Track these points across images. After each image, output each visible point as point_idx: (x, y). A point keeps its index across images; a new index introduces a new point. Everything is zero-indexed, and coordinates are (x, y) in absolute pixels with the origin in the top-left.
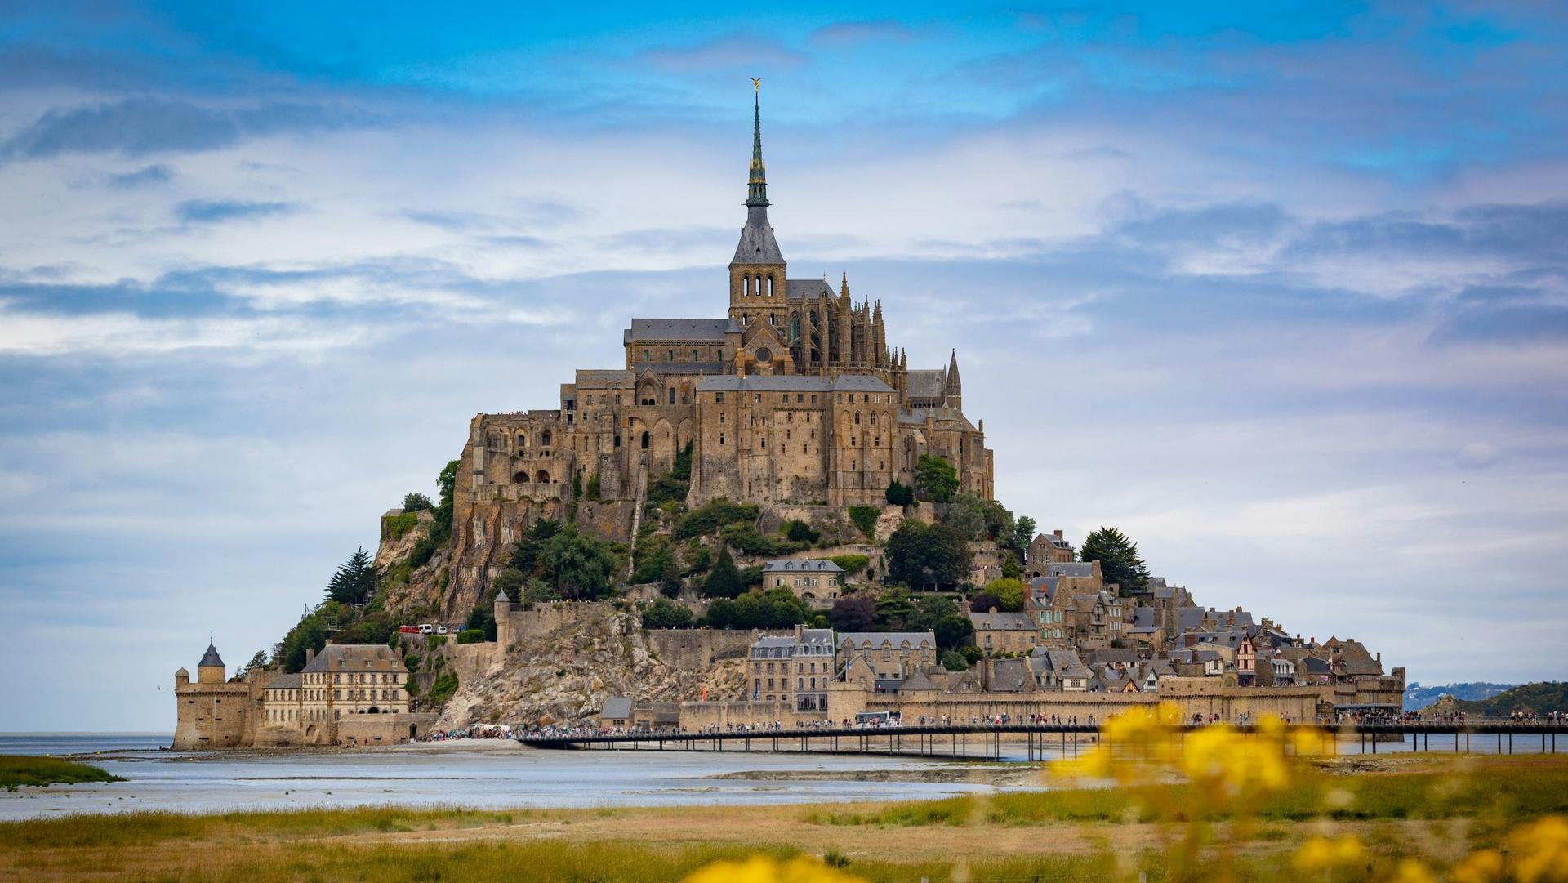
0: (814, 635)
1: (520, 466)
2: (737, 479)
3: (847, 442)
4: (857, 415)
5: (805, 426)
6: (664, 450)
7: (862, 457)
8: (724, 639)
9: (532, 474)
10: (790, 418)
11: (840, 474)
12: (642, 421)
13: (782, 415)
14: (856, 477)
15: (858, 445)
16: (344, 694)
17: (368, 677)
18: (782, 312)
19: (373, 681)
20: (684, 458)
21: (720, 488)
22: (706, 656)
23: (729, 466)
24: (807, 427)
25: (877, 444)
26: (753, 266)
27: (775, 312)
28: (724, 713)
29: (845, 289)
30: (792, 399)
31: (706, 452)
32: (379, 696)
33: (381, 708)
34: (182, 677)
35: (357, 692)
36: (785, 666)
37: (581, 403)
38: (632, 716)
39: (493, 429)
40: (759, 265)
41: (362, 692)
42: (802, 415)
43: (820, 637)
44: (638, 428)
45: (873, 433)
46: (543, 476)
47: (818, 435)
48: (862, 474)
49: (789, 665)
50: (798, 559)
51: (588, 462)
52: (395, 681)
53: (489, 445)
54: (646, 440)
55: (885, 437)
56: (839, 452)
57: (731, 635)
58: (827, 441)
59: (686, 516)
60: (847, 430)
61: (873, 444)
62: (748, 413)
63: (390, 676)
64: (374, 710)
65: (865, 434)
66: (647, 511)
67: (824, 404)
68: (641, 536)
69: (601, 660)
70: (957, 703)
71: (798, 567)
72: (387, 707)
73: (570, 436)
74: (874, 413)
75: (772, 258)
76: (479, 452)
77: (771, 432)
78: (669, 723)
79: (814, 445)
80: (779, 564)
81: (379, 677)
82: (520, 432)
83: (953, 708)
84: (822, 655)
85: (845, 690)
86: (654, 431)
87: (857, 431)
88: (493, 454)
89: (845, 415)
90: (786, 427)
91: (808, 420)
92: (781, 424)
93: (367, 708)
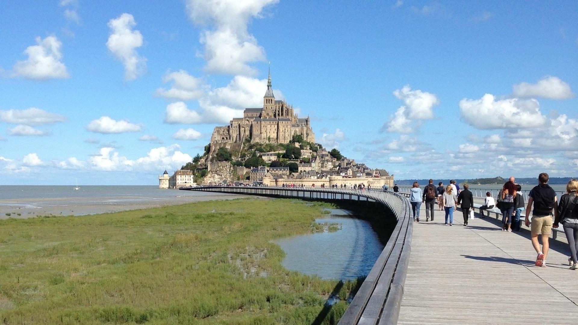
1: (223, 136)
2: (261, 138)
3: (282, 131)
4: (284, 125)
6: (247, 133)
7: (285, 134)
9: (225, 138)
10: (271, 126)
11: (280, 137)
12: (244, 127)
13: (270, 126)
14: (283, 138)
15: (284, 131)
16: (180, 179)
17: (184, 176)
20: (251, 134)
21: (258, 141)
23: (259, 136)
24: (274, 128)
26: (268, 97)
27: (272, 107)
29: (286, 102)
31: (255, 133)
32: (187, 179)
33: (187, 182)
35: (182, 179)
37: (233, 124)
39: (218, 129)
42: (273, 126)
44: (243, 129)
45: (287, 129)
46: (227, 138)
49: (257, 174)
50: (269, 153)
51: (235, 136)
53: (217, 132)
54: (245, 131)
55: (289, 130)
56: (280, 133)
58: (278, 131)
59: (250, 145)
60: (282, 129)
61: (287, 131)
62: (263, 125)
63: (189, 176)
64: (186, 182)
65: (285, 129)
66: (244, 144)
67: (278, 124)
68: (242, 149)
71: (268, 155)
73: (231, 131)
74: (287, 125)
75: (272, 96)
76: (215, 134)
77: (267, 129)
79: (275, 132)
80: (265, 154)
81: (187, 176)
82: (223, 130)
86: (246, 129)
87: (284, 129)
88: (218, 134)
89: (281, 126)
90: (270, 128)
91: (275, 127)
92: (269, 127)
93: (184, 182)
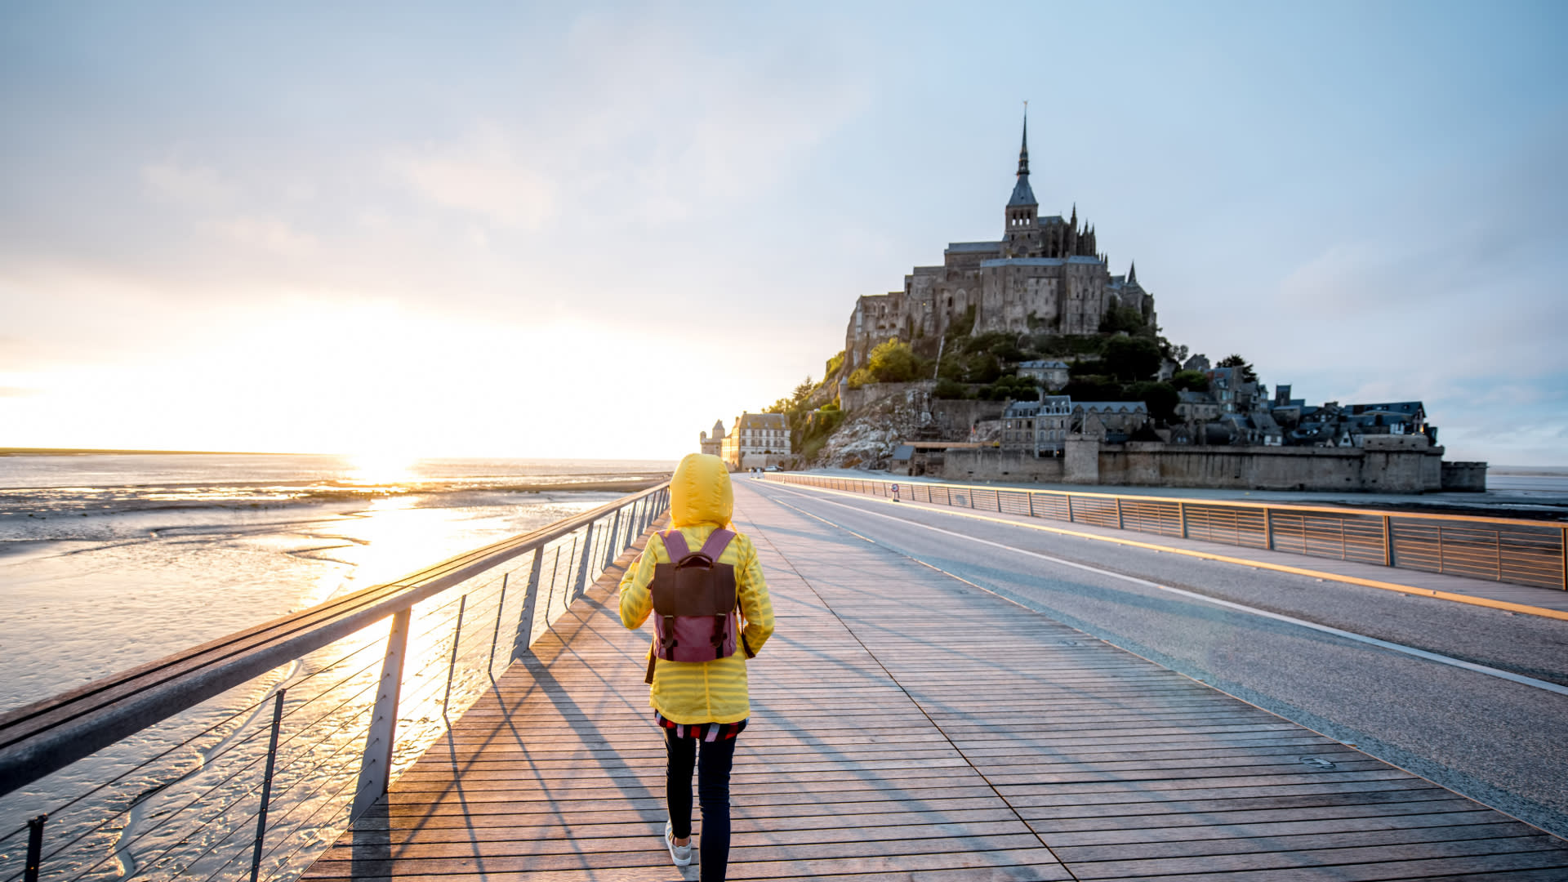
0: (1054, 400)
1: (882, 322)
2: (1002, 320)
3: (1074, 295)
4: (1081, 280)
5: (1047, 287)
6: (960, 307)
7: (1083, 305)
8: (985, 407)
9: (887, 326)
10: (1038, 282)
11: (1068, 315)
12: (949, 291)
13: (1032, 281)
14: (1079, 317)
15: (1081, 297)
16: (749, 442)
17: (764, 433)
18: (1034, 232)
19: (768, 435)
20: (971, 310)
21: (993, 327)
22: (973, 417)
23: (999, 313)
24: (1048, 288)
25: (1093, 296)
26: (1019, 206)
27: (1031, 233)
28: (979, 457)
29: (1074, 219)
30: (1039, 271)
31: (985, 305)
32: (772, 444)
33: (773, 451)
34: (703, 435)
35: (757, 442)
36: (1030, 425)
37: (915, 284)
38: (912, 459)
39: (869, 303)
40: (1022, 206)
41: (761, 442)
42: (1046, 280)
43: (1059, 402)
44: (946, 295)
45: (1090, 290)
46: (893, 326)
47: (1055, 293)
48: (1082, 316)
49: (1033, 423)
50: (1040, 363)
51: (917, 317)
52: (783, 435)
53: (866, 311)
54: (951, 302)
55: (1098, 293)
56: (1069, 301)
57: (991, 404)
58: (1061, 295)
59: (970, 342)
60: (1074, 288)
61: (1090, 297)
62: (1012, 279)
63: (779, 432)
64: (768, 453)
65: (1085, 290)
66: (948, 340)
67: (1060, 275)
68: (943, 355)
69: (899, 420)
70: (1178, 453)
71: (1040, 366)
72: (777, 451)
73: (908, 303)
74: (1092, 279)
75: (1030, 202)
76: (859, 315)
77: (1026, 290)
78: (938, 464)
79: (1052, 299)
80: (1028, 364)
81: (772, 433)
82: (883, 304)
83: (1175, 457)
84: (1060, 414)
85: (1081, 440)
86: (956, 296)
87: (1080, 289)
88: (867, 316)
89: (1073, 279)
90: (1035, 287)
91: (1050, 283)
92: (1032, 286)
93: (763, 451)
